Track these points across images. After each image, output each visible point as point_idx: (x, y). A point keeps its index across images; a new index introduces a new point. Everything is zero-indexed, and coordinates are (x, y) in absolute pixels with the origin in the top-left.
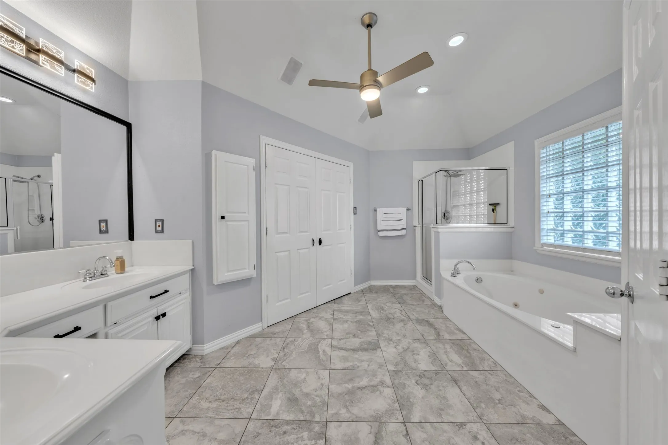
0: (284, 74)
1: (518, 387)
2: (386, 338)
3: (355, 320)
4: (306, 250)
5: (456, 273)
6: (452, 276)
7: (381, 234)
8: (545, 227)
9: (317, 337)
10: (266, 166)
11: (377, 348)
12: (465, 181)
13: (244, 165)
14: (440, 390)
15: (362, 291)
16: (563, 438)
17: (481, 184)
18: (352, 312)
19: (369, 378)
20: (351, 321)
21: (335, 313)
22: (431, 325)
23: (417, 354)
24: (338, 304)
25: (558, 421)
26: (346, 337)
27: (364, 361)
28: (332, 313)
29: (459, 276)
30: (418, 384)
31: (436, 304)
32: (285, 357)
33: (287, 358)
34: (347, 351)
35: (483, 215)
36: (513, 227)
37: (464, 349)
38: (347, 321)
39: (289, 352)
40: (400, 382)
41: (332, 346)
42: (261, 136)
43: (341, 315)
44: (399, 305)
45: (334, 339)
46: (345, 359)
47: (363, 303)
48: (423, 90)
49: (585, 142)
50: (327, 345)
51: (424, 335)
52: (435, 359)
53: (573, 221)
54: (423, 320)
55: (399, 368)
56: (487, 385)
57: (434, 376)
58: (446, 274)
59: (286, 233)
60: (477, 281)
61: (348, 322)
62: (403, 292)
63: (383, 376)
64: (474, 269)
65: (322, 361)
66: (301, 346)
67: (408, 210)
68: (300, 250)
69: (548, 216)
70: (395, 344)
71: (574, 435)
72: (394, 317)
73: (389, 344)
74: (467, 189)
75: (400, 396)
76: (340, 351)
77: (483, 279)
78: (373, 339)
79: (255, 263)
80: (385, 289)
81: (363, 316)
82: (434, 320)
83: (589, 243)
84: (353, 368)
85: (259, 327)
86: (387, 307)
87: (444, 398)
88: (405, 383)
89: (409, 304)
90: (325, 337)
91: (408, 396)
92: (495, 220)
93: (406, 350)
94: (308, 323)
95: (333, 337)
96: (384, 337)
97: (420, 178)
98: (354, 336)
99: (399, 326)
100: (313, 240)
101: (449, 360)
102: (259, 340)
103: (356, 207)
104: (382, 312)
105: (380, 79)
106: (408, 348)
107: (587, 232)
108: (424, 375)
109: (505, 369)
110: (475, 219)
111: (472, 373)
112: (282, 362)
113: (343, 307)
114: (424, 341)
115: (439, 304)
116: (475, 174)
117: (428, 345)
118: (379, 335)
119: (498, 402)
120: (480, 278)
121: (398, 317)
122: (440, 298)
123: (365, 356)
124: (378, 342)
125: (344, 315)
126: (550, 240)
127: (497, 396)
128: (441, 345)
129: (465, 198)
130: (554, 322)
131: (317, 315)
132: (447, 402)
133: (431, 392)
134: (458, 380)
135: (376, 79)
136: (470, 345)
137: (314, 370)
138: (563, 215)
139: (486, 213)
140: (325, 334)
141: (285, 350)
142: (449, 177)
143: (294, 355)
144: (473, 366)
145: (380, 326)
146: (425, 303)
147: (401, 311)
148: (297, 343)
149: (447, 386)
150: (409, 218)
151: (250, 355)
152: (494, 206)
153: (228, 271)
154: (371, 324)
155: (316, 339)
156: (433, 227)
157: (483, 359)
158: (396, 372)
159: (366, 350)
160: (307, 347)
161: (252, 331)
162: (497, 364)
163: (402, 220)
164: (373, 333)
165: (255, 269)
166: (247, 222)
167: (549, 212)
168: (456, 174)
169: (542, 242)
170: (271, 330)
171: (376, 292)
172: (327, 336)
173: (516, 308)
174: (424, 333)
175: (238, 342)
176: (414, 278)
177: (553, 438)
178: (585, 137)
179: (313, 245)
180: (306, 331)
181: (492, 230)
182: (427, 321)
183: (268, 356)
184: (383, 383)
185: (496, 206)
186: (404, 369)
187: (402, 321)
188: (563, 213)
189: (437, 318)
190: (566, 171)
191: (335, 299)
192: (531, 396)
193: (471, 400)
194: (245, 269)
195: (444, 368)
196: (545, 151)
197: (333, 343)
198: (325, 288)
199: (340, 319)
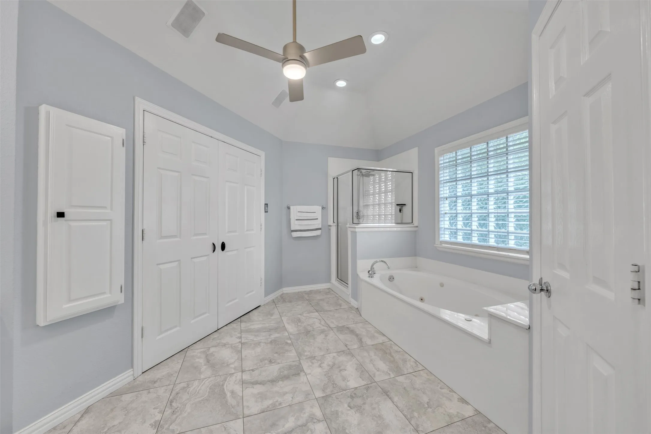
0: (177, 19)
1: (439, 383)
2: (308, 356)
3: (270, 340)
4: (205, 258)
5: (371, 273)
6: (369, 277)
7: (295, 234)
8: (443, 226)
9: (221, 373)
10: (144, 142)
11: (299, 372)
12: (374, 181)
13: (105, 136)
14: (374, 409)
15: (273, 301)
16: (483, 428)
17: (389, 185)
18: (264, 331)
19: (296, 416)
20: (265, 343)
21: (244, 335)
22: (352, 332)
23: (344, 370)
24: (245, 322)
25: (475, 411)
26: (260, 365)
27: (286, 393)
28: (239, 335)
29: (375, 276)
30: (351, 408)
31: (353, 307)
32: (175, 416)
33: (177, 417)
34: (263, 384)
35: (391, 215)
36: (417, 227)
37: (387, 353)
38: (259, 343)
39: (180, 405)
40: (332, 411)
41: (243, 382)
42: (136, 98)
43: (251, 337)
44: (317, 314)
45: (244, 371)
46: (262, 397)
47: (276, 316)
48: (341, 84)
49: (473, 154)
50: (236, 383)
51: (348, 345)
52: (362, 371)
53: (463, 221)
54: (343, 326)
55: (328, 392)
56: (414, 389)
57: (365, 393)
58: (364, 275)
59: (175, 236)
60: (390, 279)
61: (261, 344)
62: (319, 297)
63: (312, 407)
64: (389, 268)
65: (231, 407)
66: (198, 393)
67: (323, 208)
68: (195, 259)
69: (445, 216)
70: (320, 362)
71: (490, 421)
72: (313, 328)
73: (313, 363)
74: (376, 190)
75: (334, 430)
76: (255, 386)
77: (395, 278)
78: (294, 361)
79: (122, 282)
80: (300, 297)
81: (278, 333)
82: (353, 325)
83: (475, 240)
84: (274, 407)
85: (129, 376)
86: (304, 318)
87: (380, 417)
88: (337, 411)
89: (327, 311)
90: (233, 371)
91: (343, 427)
92: (402, 220)
93: (332, 367)
94: (207, 356)
95: (243, 369)
96: (306, 356)
97: (335, 175)
98: (270, 362)
99: (320, 338)
100: (214, 244)
101: (376, 369)
102: (127, 398)
103: (267, 204)
104: (299, 324)
105: (306, 55)
106: (334, 364)
107: (474, 231)
108: (355, 394)
109: (425, 368)
110: (383, 219)
111: (401, 379)
112: (169, 426)
113: (253, 325)
114: (349, 353)
115: (356, 307)
116: (383, 175)
117: (353, 356)
118: (299, 355)
119: (427, 406)
120: (392, 276)
121: (317, 327)
122: (356, 300)
123: (285, 386)
124: (301, 364)
125: (255, 336)
126: (446, 237)
127: (425, 399)
128: (365, 354)
129: (374, 198)
130: (449, 311)
131: (218, 341)
132: (383, 421)
133: (366, 414)
134: (389, 391)
135: (303, 55)
136: (391, 347)
137: (221, 424)
138: (456, 216)
139: (394, 213)
140: (232, 366)
141: (174, 404)
142: (362, 177)
143: (188, 409)
144: (398, 371)
145: (299, 343)
146: (342, 308)
147: (320, 320)
148: (192, 389)
149: (380, 402)
150: (324, 217)
151: (110, 428)
152: (401, 206)
153: (70, 301)
154: (289, 342)
155: (220, 376)
156: (350, 226)
157: (405, 361)
158: (325, 398)
159: (286, 377)
160: (208, 391)
161: (115, 386)
162: (418, 363)
163: (317, 219)
164: (293, 354)
165: (121, 292)
166: (109, 222)
167: (446, 213)
168: (368, 173)
169: (441, 239)
170: (149, 376)
171: (290, 302)
172: (235, 369)
173: (422, 302)
174: (347, 343)
175: (87, 411)
176: (329, 280)
177: (476, 430)
178: (473, 150)
179: (214, 251)
180: (205, 367)
181: (399, 229)
182: (348, 328)
183: (144, 422)
184: (313, 418)
185: (402, 207)
186: (333, 393)
187: (323, 332)
188: (457, 214)
189: (357, 323)
190: (459, 177)
191: (241, 317)
192: (452, 391)
193: (405, 412)
194: (104, 293)
195: (373, 380)
196: (442, 158)
197: (243, 378)
198: (229, 304)
199: (250, 342)
